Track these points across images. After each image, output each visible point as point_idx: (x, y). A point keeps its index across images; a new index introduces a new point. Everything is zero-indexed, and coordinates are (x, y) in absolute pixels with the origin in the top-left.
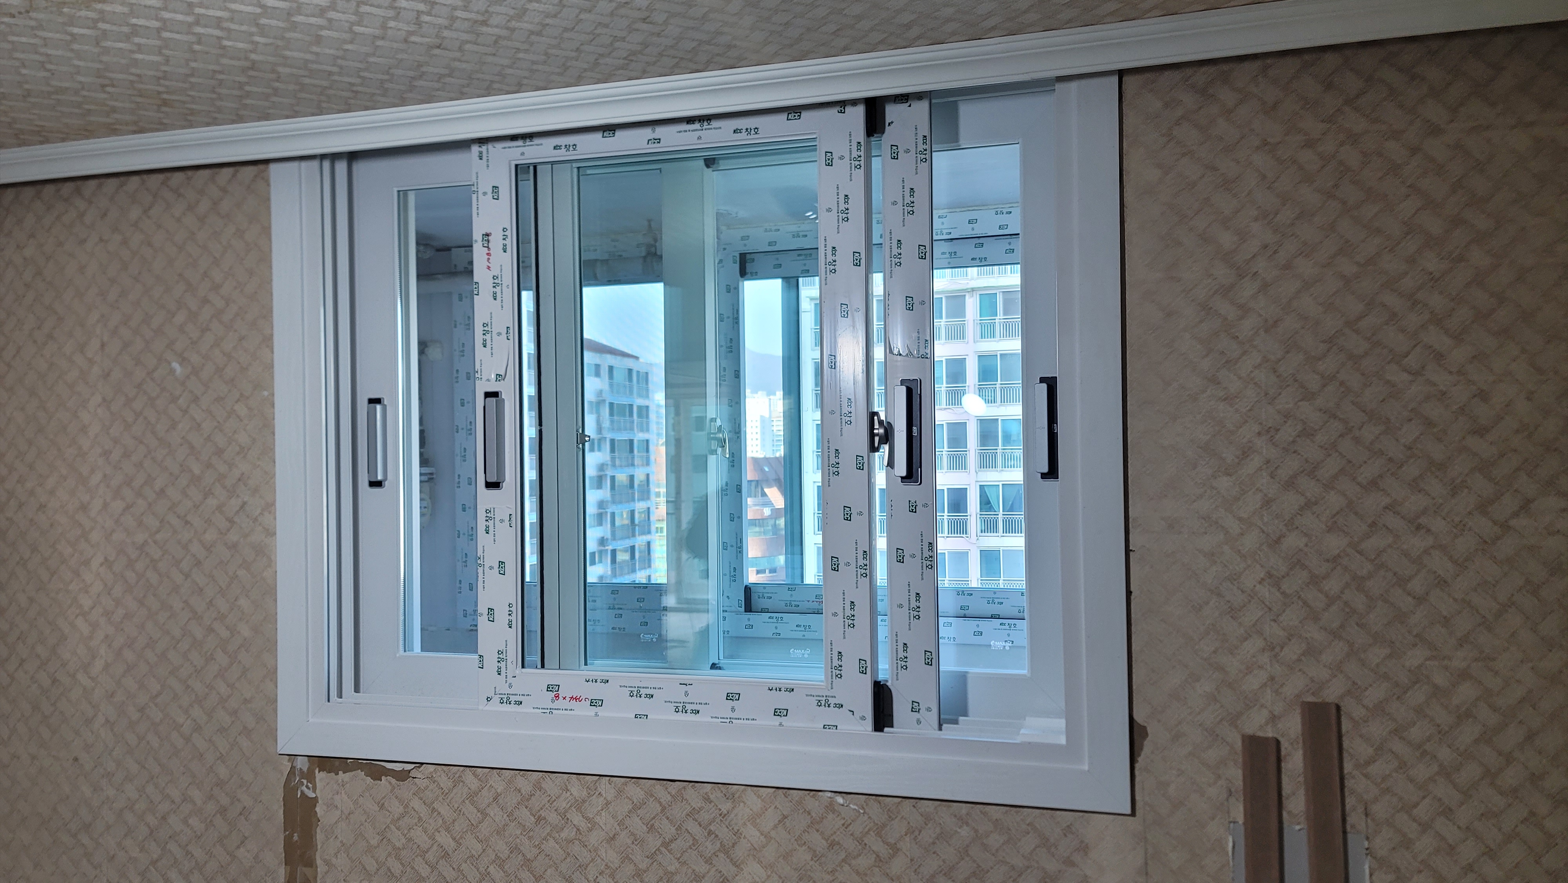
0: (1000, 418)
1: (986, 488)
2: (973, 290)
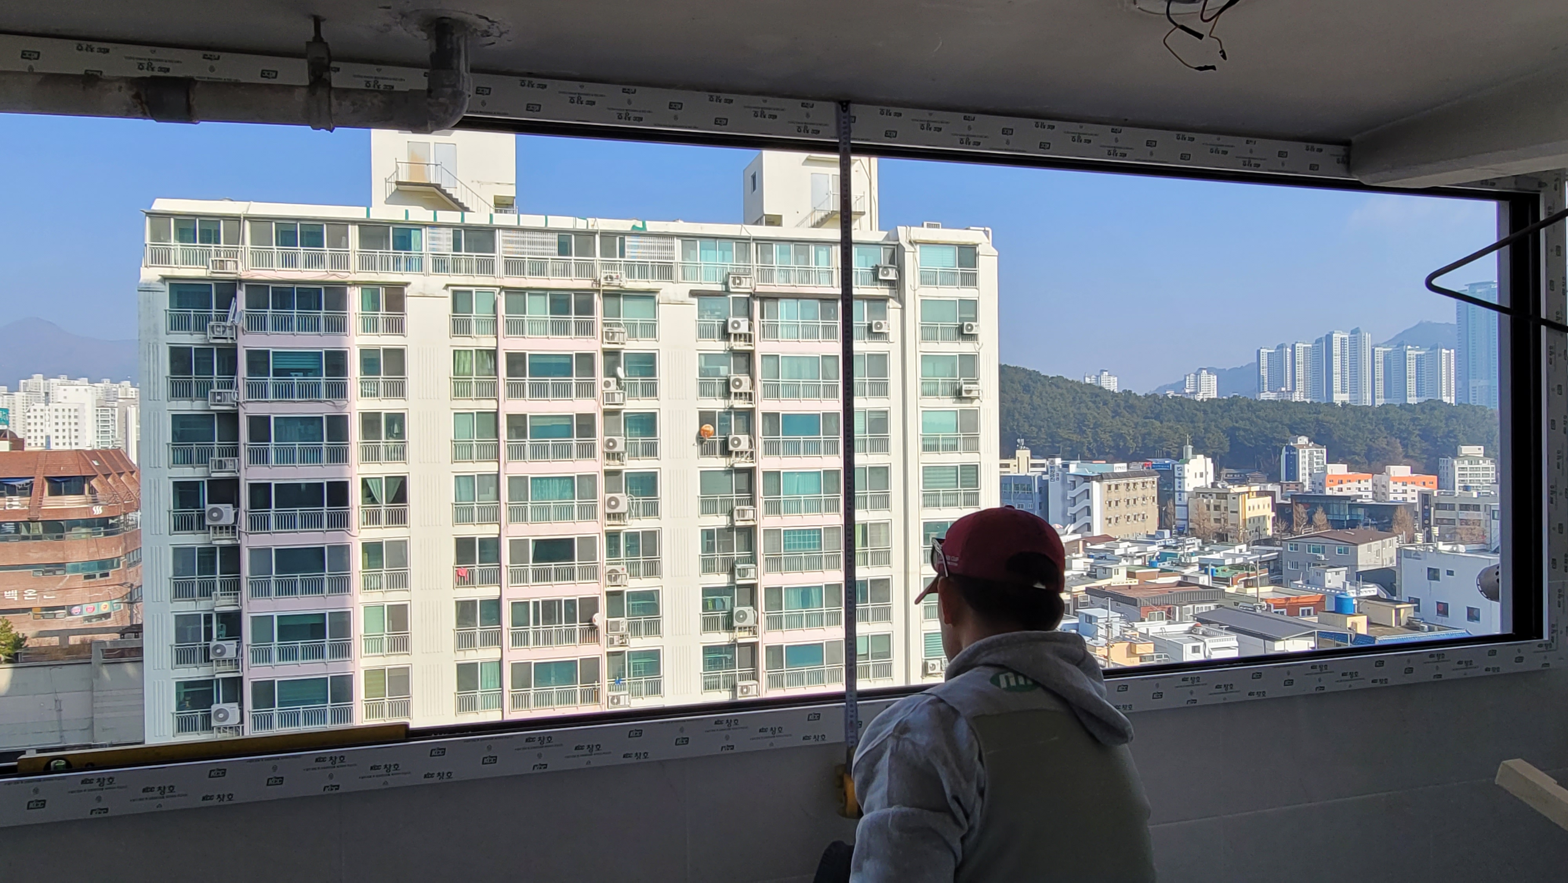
0: (383, 412)
1: (369, 482)
2: (355, 284)
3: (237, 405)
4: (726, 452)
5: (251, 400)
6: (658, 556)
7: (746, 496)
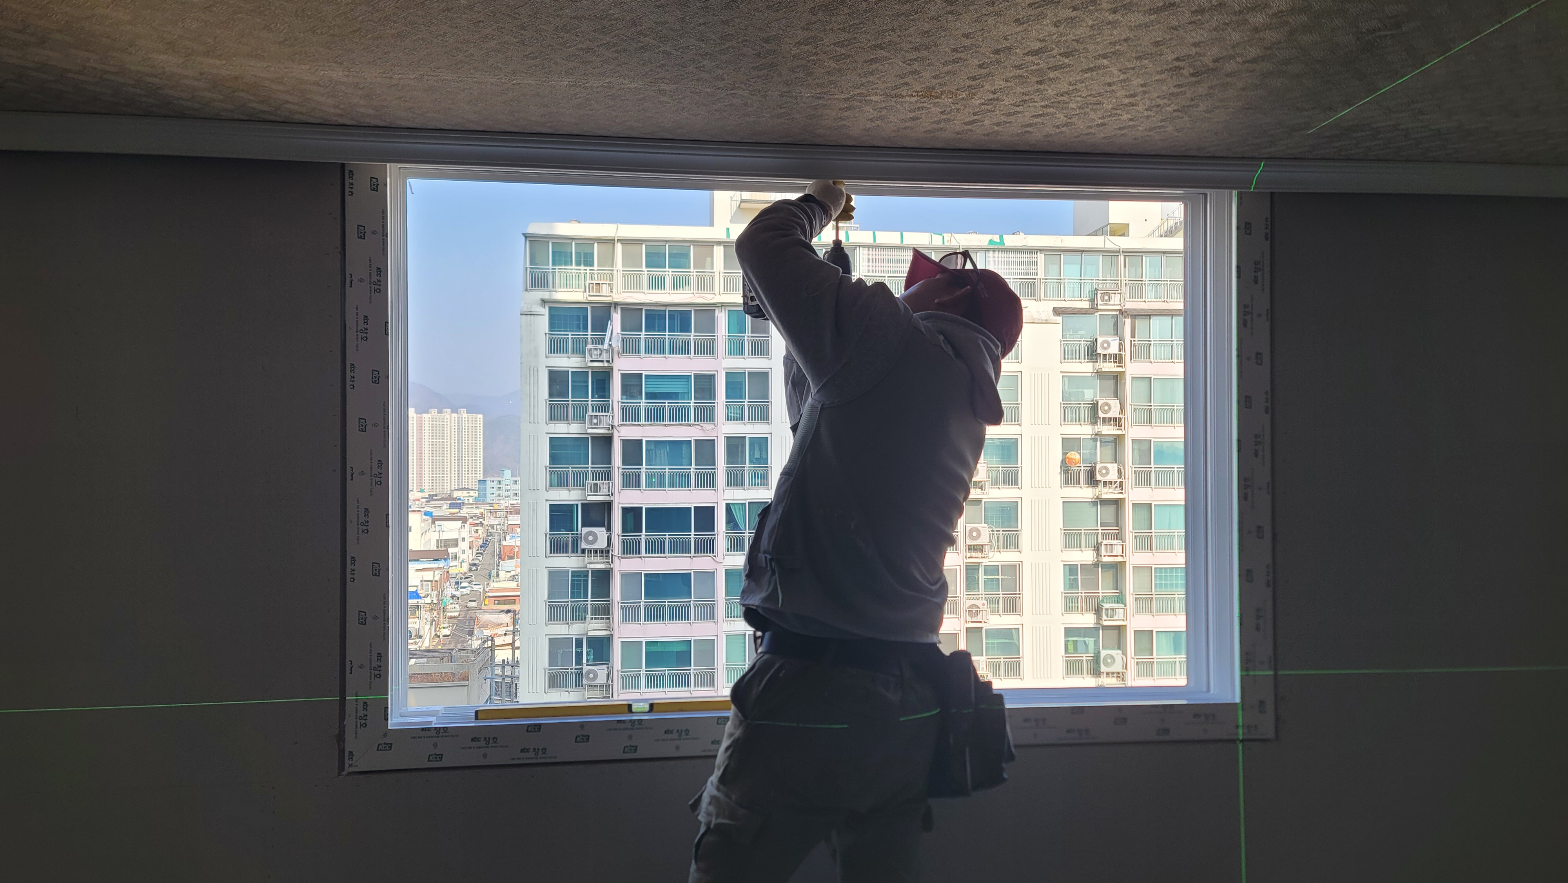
3: (612, 428)
4: (1092, 481)
5: (625, 423)
6: (1018, 592)
7: (1113, 530)
